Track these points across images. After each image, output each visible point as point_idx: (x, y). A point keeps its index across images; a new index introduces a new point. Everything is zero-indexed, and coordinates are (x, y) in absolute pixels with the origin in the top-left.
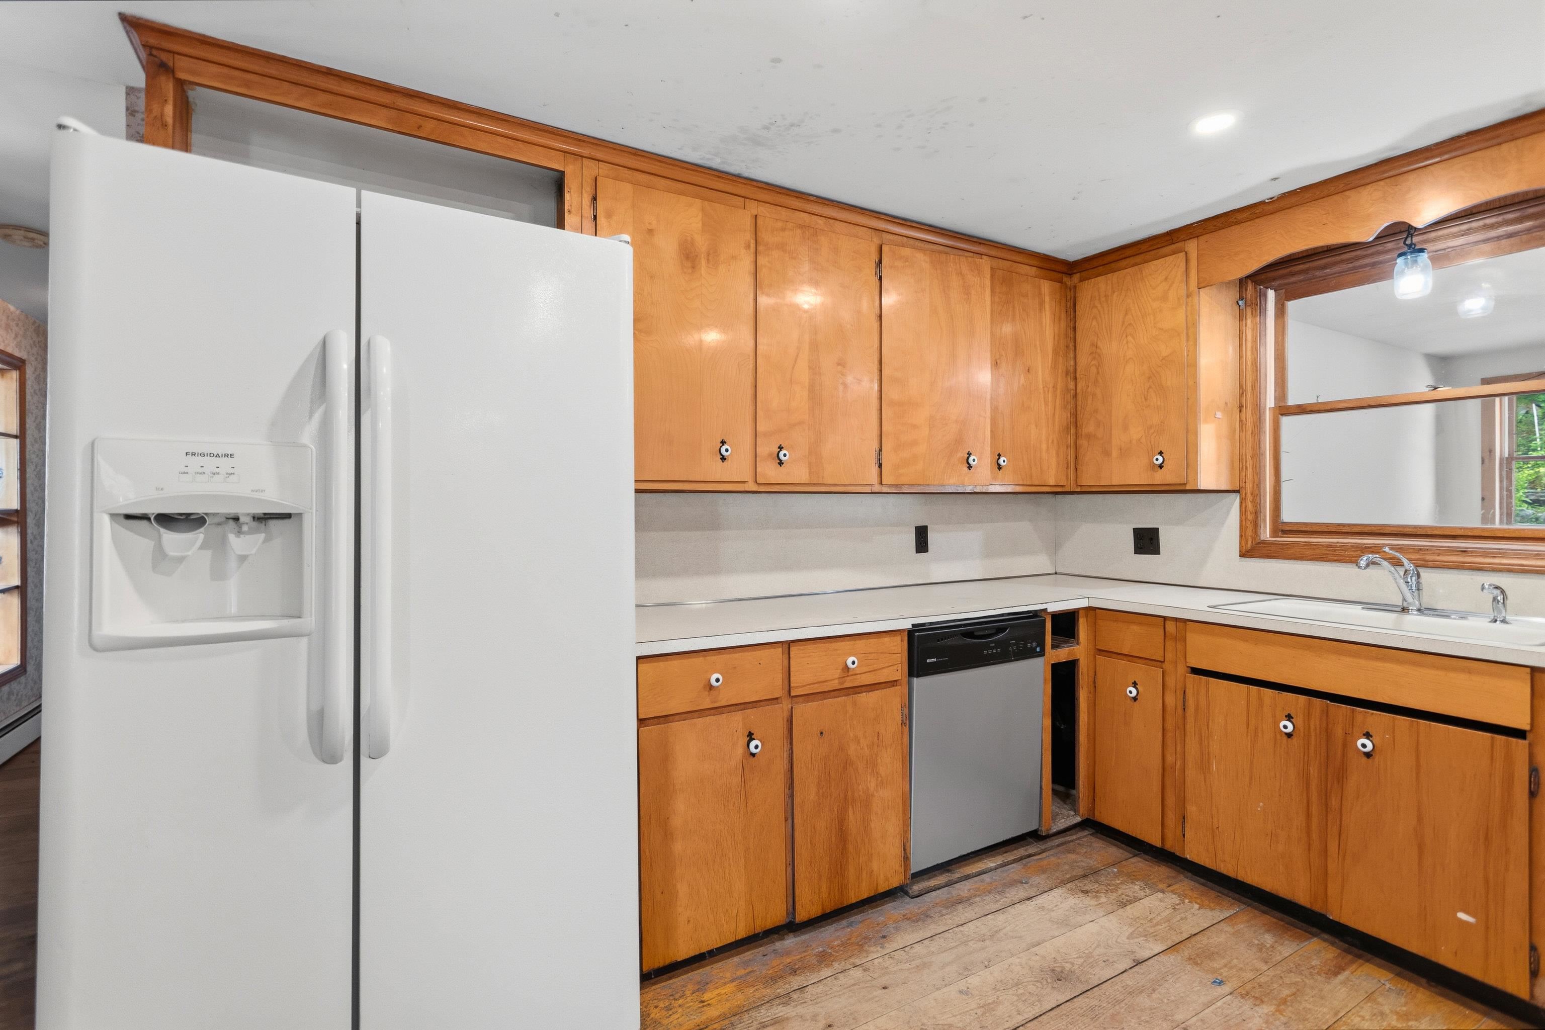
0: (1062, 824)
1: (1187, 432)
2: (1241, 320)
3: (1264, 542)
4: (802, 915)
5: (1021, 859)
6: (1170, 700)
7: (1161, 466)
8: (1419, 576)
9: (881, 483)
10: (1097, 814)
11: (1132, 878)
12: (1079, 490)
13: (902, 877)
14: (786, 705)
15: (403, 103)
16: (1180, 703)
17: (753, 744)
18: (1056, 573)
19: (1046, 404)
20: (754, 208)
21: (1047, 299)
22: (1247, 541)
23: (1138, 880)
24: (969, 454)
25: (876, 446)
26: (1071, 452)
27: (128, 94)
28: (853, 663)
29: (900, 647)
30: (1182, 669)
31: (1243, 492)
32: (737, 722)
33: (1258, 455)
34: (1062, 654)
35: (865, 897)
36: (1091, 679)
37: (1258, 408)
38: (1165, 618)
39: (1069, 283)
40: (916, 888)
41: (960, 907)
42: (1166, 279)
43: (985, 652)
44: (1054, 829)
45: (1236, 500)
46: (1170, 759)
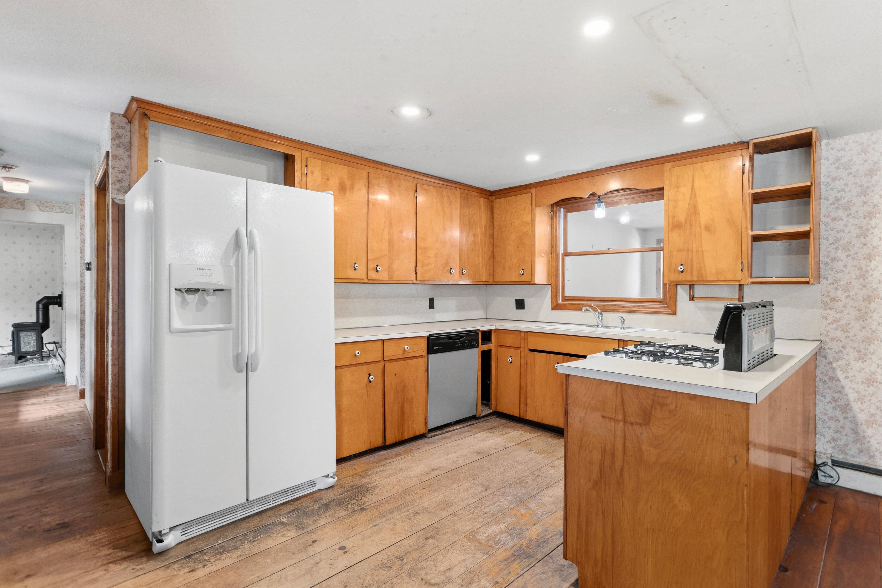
0: (485, 413)
1: (532, 262)
2: (552, 219)
3: (558, 304)
4: (388, 443)
5: (469, 425)
6: (523, 362)
7: (523, 275)
8: (602, 315)
9: (416, 280)
10: (498, 408)
11: (508, 427)
12: (494, 283)
13: (425, 430)
14: (382, 363)
15: (235, 129)
16: (526, 363)
17: (371, 378)
18: (487, 318)
19: (482, 248)
20: (367, 169)
21: (482, 206)
22: (553, 304)
23: (510, 428)
24: (451, 269)
25: (414, 265)
26: (491, 268)
27: (111, 115)
28: (407, 348)
29: (424, 343)
30: (526, 350)
31: (552, 285)
32: (365, 369)
33: (557, 271)
34: (486, 347)
35: (411, 437)
36: (496, 357)
37: (557, 253)
38: (521, 331)
39: (491, 199)
40: (430, 435)
41: (446, 439)
42: (525, 202)
43: (456, 345)
44: (482, 415)
45: (549, 289)
46: (522, 383)
